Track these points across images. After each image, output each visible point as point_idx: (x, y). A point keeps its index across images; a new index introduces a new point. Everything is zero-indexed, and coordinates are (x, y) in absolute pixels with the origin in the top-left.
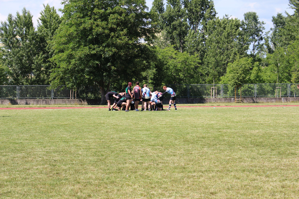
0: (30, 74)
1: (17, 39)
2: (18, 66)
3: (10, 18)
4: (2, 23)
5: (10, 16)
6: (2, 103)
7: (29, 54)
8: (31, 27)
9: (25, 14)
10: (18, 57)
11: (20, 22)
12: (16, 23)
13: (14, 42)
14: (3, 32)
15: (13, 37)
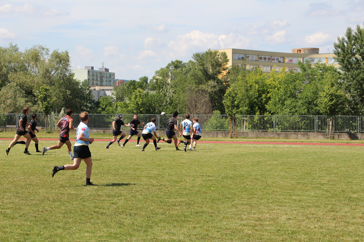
1: (356, 58)
2: (358, 92)
3: (349, 33)
4: (338, 39)
5: (349, 30)
6: (339, 137)
10: (357, 81)
11: (360, 38)
12: (356, 39)
13: (353, 63)
14: (340, 50)
15: (352, 56)
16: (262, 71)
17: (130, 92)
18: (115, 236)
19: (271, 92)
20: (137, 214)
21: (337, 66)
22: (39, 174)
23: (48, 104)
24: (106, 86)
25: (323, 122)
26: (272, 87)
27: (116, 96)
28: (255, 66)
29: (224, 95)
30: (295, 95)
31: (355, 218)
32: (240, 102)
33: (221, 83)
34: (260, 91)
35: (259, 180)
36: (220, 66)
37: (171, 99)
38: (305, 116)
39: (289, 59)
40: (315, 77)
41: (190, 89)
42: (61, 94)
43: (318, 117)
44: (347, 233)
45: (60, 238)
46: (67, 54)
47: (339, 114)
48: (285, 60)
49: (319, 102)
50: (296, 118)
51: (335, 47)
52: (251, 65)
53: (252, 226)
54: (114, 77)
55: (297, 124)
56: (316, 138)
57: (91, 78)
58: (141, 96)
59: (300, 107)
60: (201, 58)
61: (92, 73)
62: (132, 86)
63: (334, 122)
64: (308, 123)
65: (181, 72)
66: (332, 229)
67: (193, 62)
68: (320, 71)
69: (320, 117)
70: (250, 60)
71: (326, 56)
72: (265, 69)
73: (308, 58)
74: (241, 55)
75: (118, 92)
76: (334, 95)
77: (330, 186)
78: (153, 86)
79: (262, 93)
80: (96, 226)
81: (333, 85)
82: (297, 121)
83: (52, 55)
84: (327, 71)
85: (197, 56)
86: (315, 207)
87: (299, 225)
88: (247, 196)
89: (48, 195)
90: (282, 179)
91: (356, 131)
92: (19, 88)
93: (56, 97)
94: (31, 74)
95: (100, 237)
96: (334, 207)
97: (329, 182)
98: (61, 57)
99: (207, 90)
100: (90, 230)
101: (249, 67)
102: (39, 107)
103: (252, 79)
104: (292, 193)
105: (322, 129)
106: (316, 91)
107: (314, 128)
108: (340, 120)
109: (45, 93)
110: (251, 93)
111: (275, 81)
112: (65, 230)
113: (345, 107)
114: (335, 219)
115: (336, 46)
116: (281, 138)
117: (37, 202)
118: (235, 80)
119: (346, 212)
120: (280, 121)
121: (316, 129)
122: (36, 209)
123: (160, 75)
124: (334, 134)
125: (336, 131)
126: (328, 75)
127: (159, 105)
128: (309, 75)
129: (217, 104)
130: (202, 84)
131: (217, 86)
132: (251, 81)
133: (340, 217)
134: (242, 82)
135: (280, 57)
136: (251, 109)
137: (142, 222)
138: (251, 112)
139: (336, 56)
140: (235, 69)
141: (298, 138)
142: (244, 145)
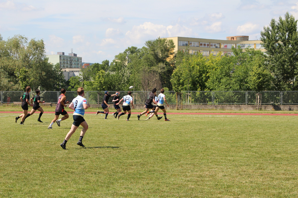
0: (292, 79)
1: (279, 44)
3: (273, 24)
4: (264, 29)
5: (273, 21)
6: (265, 109)
7: (292, 59)
8: (294, 32)
9: (288, 18)
10: (280, 62)
11: (282, 27)
12: (278, 28)
13: (276, 48)
14: (265, 37)
15: (275, 43)
16: (202, 55)
17: (94, 73)
18: (83, 191)
19: (210, 72)
20: (101, 173)
21: (263, 50)
22: (20, 141)
23: (27, 83)
24: (75, 68)
25: (252, 96)
26: (211, 68)
27: (83, 76)
28: (196, 51)
29: (171, 75)
30: (230, 74)
31: (279, 174)
32: (184, 80)
33: (169, 65)
34: (201, 71)
35: (200, 144)
36: (168, 51)
37: (128, 78)
38: (238, 91)
39: (224, 45)
40: (246, 59)
41: (144, 71)
42: (38, 75)
43: (249, 92)
44: (272, 186)
45: (37, 193)
46: (42, 42)
47: (266, 89)
48: (221, 46)
49: (249, 80)
50: (230, 93)
51: (261, 35)
52: (193, 50)
53: (195, 181)
54: (82, 61)
55: (231, 98)
56: (247, 109)
57: (62, 62)
58: (103, 76)
59: (233, 84)
60: (152, 45)
61: (63, 57)
62: (96, 68)
63: (261, 96)
64: (240, 97)
65: (136, 56)
66: (260, 183)
67: (146, 48)
68: (250, 55)
69: (250, 92)
70: (192, 46)
71: (255, 42)
72: (204, 53)
73: (240, 44)
74: (185, 42)
75: (84, 73)
76: (261, 74)
77: (258, 149)
78: (113, 67)
79: (203, 73)
80: (67, 183)
81: (260, 66)
82: (231, 96)
83: (30, 43)
84: (255, 55)
85: (149, 43)
86: (246, 165)
87: (233, 180)
88: (191, 157)
89: (28, 158)
90: (219, 143)
91: (279, 103)
92: (3, 70)
93: (34, 77)
94: (13, 59)
95: (70, 192)
96: (262, 165)
97: (257, 145)
98: (38, 45)
99: (158, 71)
100: (62, 186)
101: (191, 51)
102: (20, 86)
103: (194, 61)
104: (227, 154)
105: (252, 102)
106: (246, 71)
107: (245, 102)
108: (266, 95)
109: (25, 74)
110: (194, 73)
111: (213, 63)
112: (42, 186)
113: (270, 84)
114: (262, 175)
115: (263, 34)
116: (218, 109)
117: (19, 164)
118: (181, 63)
119: (271, 170)
120: (217, 95)
121: (246, 102)
122: (18, 170)
123: (119, 59)
124: (261, 106)
125: (263, 104)
126: (256, 58)
127: (118, 84)
128: (241, 58)
129: (166, 82)
130: (153, 66)
131: (166, 68)
132: (193, 63)
133: (266, 174)
134: (186, 64)
135: (217, 43)
136: (193, 86)
137: (105, 179)
138: (194, 88)
139: (262, 42)
140: (181, 54)
141: (232, 109)
142: (188, 116)
